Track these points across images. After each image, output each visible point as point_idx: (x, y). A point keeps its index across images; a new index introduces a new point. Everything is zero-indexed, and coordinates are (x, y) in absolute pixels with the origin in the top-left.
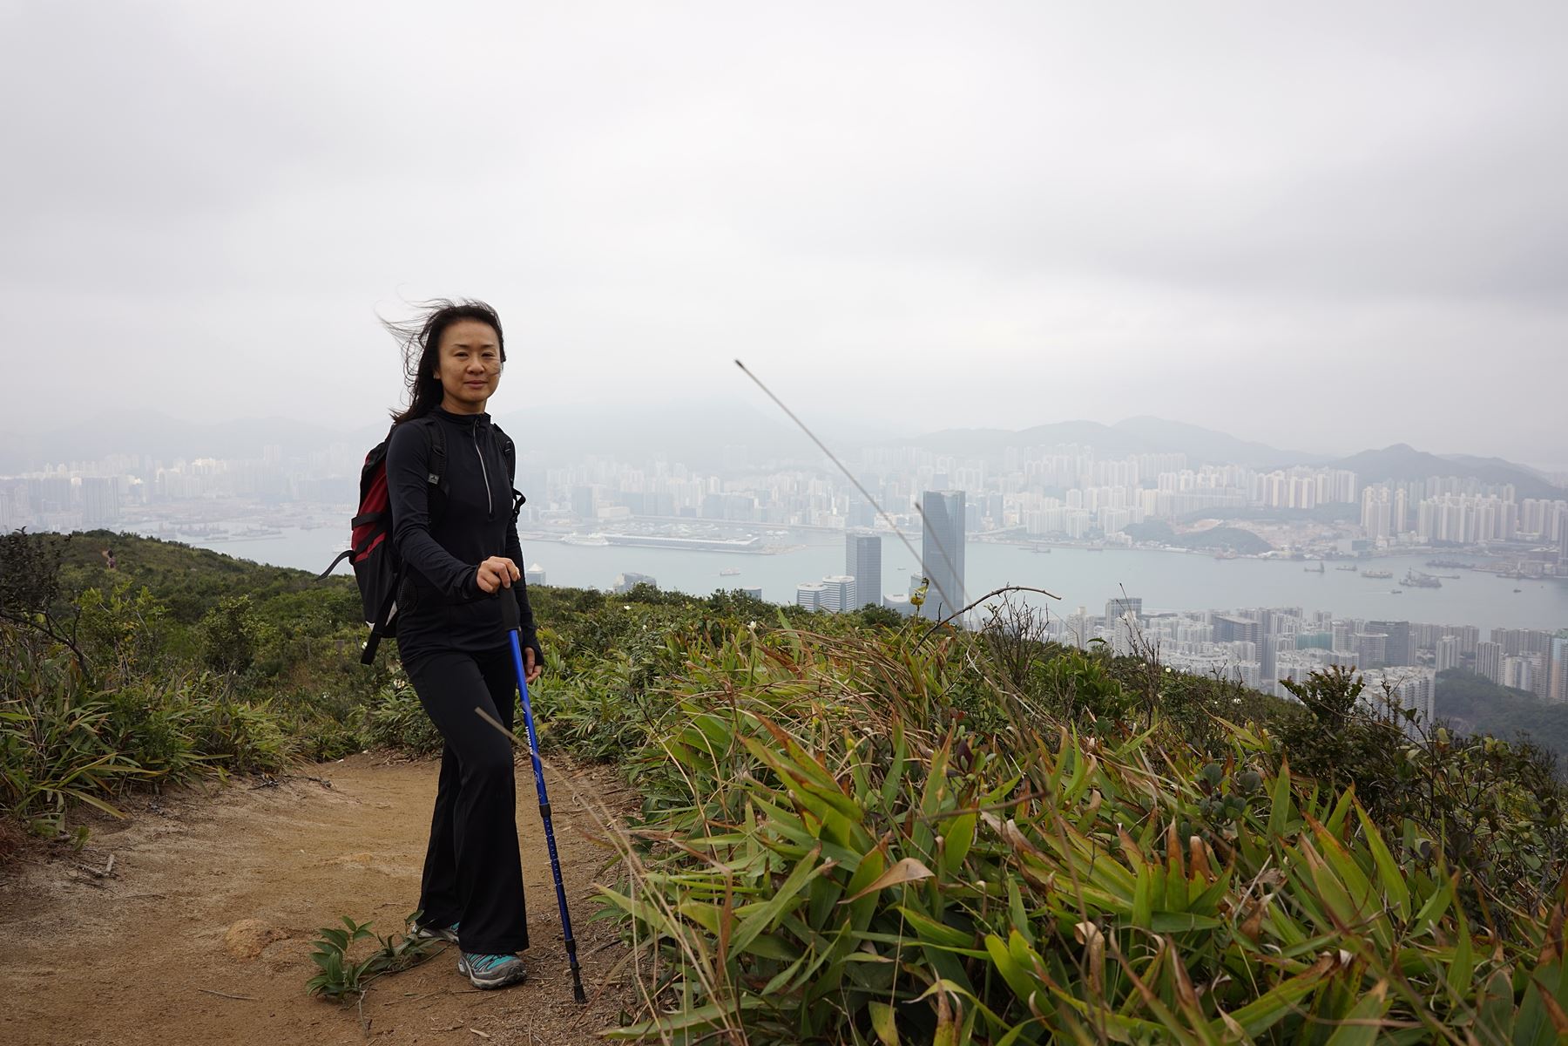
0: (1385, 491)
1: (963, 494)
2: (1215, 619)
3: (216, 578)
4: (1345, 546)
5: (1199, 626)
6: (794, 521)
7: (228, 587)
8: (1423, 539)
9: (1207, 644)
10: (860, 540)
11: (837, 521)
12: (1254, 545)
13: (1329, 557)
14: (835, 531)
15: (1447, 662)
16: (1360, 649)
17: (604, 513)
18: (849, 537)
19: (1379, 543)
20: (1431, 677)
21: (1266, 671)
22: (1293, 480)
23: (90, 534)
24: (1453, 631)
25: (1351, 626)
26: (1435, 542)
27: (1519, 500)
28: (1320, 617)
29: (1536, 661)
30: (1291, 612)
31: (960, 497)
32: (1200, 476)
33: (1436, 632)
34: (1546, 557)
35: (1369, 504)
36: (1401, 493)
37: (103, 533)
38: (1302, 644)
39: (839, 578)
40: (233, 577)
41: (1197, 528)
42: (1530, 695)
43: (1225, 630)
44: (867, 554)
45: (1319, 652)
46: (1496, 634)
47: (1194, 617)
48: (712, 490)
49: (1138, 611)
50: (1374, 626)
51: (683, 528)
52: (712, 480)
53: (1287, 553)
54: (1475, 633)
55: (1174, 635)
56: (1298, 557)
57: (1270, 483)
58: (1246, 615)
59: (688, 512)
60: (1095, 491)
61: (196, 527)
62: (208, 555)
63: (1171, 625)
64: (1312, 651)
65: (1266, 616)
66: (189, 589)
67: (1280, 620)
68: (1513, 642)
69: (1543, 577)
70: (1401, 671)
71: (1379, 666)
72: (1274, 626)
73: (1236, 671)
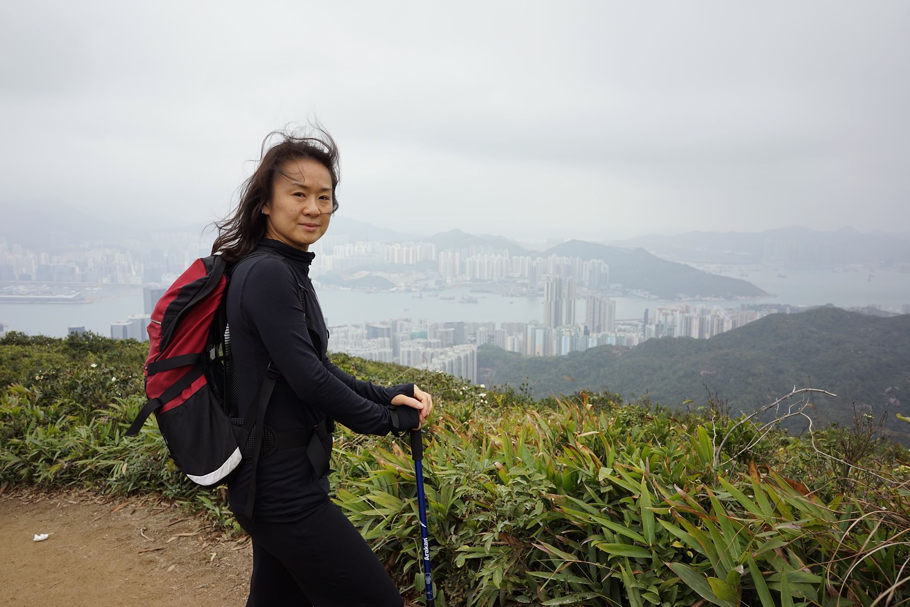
0: (450, 254)
2: (368, 327)
4: (432, 284)
5: (359, 331)
6: (105, 281)
8: (468, 278)
9: (364, 341)
10: (152, 292)
11: (137, 280)
12: (386, 285)
13: (424, 290)
14: (135, 286)
15: (482, 341)
16: (441, 337)
18: (145, 290)
19: (449, 281)
20: (475, 349)
21: (395, 353)
22: (405, 248)
24: (484, 325)
25: (436, 326)
26: (474, 280)
27: (511, 257)
28: (421, 322)
29: (521, 337)
30: (407, 320)
32: (356, 247)
33: (476, 326)
34: (523, 285)
35: (443, 261)
36: (457, 254)
38: (413, 337)
42: (519, 354)
43: (374, 333)
45: (421, 340)
46: (503, 325)
47: (356, 326)
50: (447, 325)
51: (22, 288)
52: (43, 256)
53: (403, 288)
54: (494, 325)
55: (346, 337)
56: (408, 290)
57: (393, 250)
58: (384, 323)
59: (25, 279)
63: (345, 332)
64: (418, 340)
65: (394, 323)
67: (402, 325)
68: (511, 329)
69: (522, 295)
70: (461, 347)
71: (450, 345)
72: (398, 328)
73: (380, 354)
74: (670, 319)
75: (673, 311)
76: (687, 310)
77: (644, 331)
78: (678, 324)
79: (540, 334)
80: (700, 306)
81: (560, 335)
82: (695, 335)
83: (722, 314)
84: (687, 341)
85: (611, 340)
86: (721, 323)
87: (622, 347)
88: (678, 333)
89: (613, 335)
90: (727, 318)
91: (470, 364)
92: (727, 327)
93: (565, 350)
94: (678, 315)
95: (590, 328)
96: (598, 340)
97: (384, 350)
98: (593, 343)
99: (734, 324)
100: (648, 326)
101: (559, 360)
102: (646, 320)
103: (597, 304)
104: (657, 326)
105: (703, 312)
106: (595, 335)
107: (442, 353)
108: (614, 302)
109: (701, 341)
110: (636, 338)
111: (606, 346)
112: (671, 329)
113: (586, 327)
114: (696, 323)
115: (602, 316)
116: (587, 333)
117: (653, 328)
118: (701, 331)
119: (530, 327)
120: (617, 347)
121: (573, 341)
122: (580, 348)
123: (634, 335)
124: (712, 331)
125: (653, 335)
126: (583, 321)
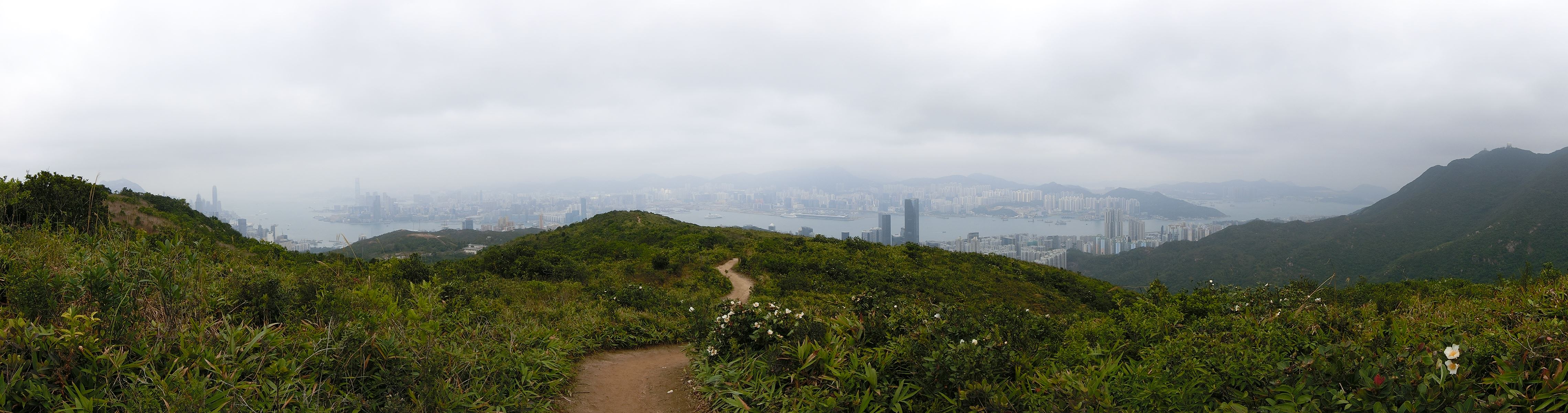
0: (1050, 196)
1: (918, 199)
2: (1002, 238)
3: (668, 226)
4: (1039, 213)
5: (997, 240)
6: (860, 209)
7: (671, 230)
8: (1060, 210)
9: (1000, 246)
10: (883, 216)
11: (875, 209)
12: (1013, 214)
13: (1035, 217)
14: (875, 212)
15: (1069, 246)
16: (1046, 245)
17: (795, 206)
18: (880, 214)
19: (1049, 212)
20: (1065, 251)
21: (1018, 253)
22: (1024, 193)
23: (634, 211)
24: (1070, 237)
25: (1043, 238)
26: (1063, 211)
27: (1084, 198)
28: (1034, 236)
29: (1092, 244)
30: (1025, 235)
31: (917, 201)
32: (995, 192)
33: (1066, 238)
34: (1092, 214)
35: (1046, 200)
36: (1054, 196)
37: (638, 211)
38: (1029, 244)
39: (876, 228)
40: (673, 226)
41: (995, 209)
42: (1091, 254)
43: (1005, 241)
44: (886, 221)
45: (1034, 247)
46: (1081, 238)
47: (995, 238)
48: (832, 199)
49: (978, 237)
50: (1050, 237)
51: (822, 212)
52: (832, 195)
53: (1023, 216)
54: (1076, 237)
55: (989, 244)
56: (1026, 217)
57: (1017, 194)
58: (1011, 236)
59: (824, 206)
60: (963, 198)
61: (666, 209)
62: (668, 218)
63: (988, 241)
64: (1032, 246)
65: (1017, 236)
66: (660, 230)
67: (1022, 237)
68: (1086, 239)
69: (1092, 220)
70: (1057, 250)
71: (1051, 249)
72: (1020, 239)
73: (1009, 254)
74: (1175, 230)
75: (1177, 226)
76: (1184, 225)
77: (1161, 238)
78: (1180, 234)
79: (1103, 242)
80: (1191, 223)
81: (1114, 242)
82: (1190, 239)
83: (1204, 227)
84: (1186, 242)
85: (1143, 244)
86: (1203, 232)
87: (1150, 248)
88: (1180, 239)
89: (1145, 241)
90: (1206, 229)
91: (1062, 260)
92: (1207, 234)
93: (1118, 251)
94: (1180, 229)
95: (1131, 238)
96: (1136, 244)
97: (1012, 252)
98: (1133, 247)
99: (1210, 232)
100: (1163, 235)
101: (1115, 256)
102: (1162, 232)
103: (1134, 224)
104: (1169, 235)
105: (1193, 226)
106: (1134, 242)
107: (1046, 254)
108: (1144, 223)
109: (1194, 242)
110: (1157, 243)
111: (1141, 247)
112: (1176, 236)
113: (1129, 237)
114: (1190, 233)
115: (1138, 231)
116: (1129, 240)
117: (1167, 236)
118: (1193, 237)
119: (1097, 238)
120: (1148, 248)
121: (1122, 245)
122: (1126, 249)
123: (1156, 241)
124: (1199, 237)
125: (1167, 240)
126: (1128, 234)
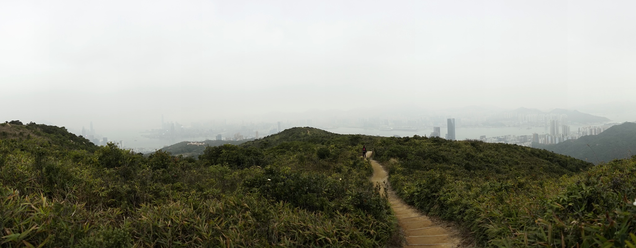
0: (521, 115)
4: (516, 124)
6: (424, 125)
8: (527, 122)
10: (436, 128)
11: (431, 124)
12: (502, 125)
13: (514, 126)
14: (431, 126)
15: (532, 141)
18: (434, 127)
22: (507, 114)
23: (306, 127)
25: (518, 137)
27: (539, 115)
28: (514, 136)
29: (544, 139)
30: (509, 135)
31: (454, 119)
32: (493, 114)
33: (530, 136)
34: (543, 123)
35: (519, 117)
36: (523, 115)
37: (308, 127)
41: (493, 123)
42: (544, 144)
43: (499, 140)
44: (438, 129)
46: (538, 136)
47: (494, 138)
49: (485, 138)
50: (521, 136)
51: (404, 127)
52: (409, 118)
54: (535, 136)
56: (510, 126)
57: (504, 114)
58: (502, 137)
60: (476, 117)
62: (324, 131)
63: (491, 140)
65: (505, 136)
66: (320, 137)
68: (541, 137)
69: (543, 126)
70: (526, 143)
71: (523, 143)
72: (507, 138)
74: (585, 130)
75: (586, 128)
76: (590, 127)
77: (579, 135)
78: (588, 132)
79: (550, 138)
80: (594, 126)
81: (555, 138)
82: (593, 134)
83: (600, 128)
84: (591, 136)
85: (570, 138)
86: (600, 130)
87: (574, 140)
88: (588, 134)
89: (571, 136)
90: (602, 128)
92: (602, 131)
93: (557, 142)
94: (588, 129)
95: (564, 135)
96: (567, 138)
98: (565, 139)
99: (604, 130)
100: (580, 133)
101: (556, 145)
102: (579, 131)
103: (565, 128)
105: (595, 128)
106: (565, 137)
108: (569, 126)
109: (595, 136)
110: (577, 137)
111: (569, 140)
112: (586, 133)
113: (563, 135)
114: (593, 131)
115: (567, 131)
116: (563, 136)
117: (582, 133)
118: (595, 133)
119: (546, 136)
120: (572, 140)
121: (559, 139)
122: (562, 141)
124: (598, 133)
125: (582, 136)
126: (562, 133)
